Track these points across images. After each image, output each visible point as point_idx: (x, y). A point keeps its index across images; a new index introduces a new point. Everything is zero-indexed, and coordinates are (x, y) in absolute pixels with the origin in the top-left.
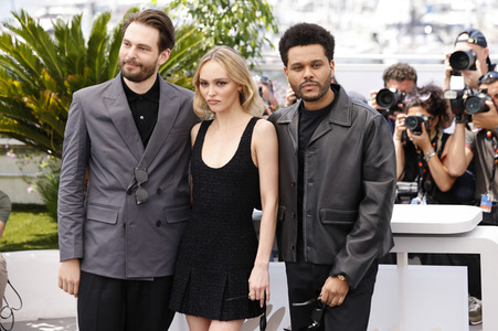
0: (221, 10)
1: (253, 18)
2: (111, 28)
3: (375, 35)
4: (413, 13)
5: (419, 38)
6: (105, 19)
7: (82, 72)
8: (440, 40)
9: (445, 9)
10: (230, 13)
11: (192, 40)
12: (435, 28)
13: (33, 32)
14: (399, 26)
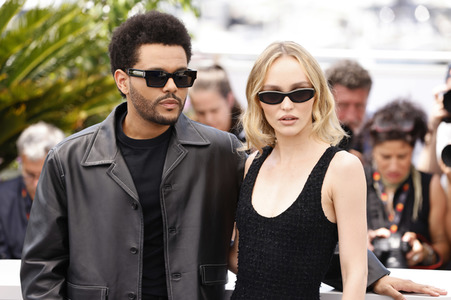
11: (75, 25)
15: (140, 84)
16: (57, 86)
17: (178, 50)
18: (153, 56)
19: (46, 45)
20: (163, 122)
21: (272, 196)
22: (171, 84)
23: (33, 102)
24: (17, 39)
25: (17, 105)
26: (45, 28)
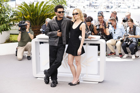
0: (57, 2)
1: (63, 3)
2: (39, 5)
3: (84, 7)
4: (90, 3)
5: (91, 7)
6: (38, 3)
7: (34, 12)
8: (95, 8)
9: (96, 3)
10: (59, 2)
11: (52, 7)
12: (94, 6)
13: (26, 5)
14: (88, 5)
15: (58, 13)
16: (50, 14)
17: (62, 9)
18: (59, 10)
19: (49, 9)
20: (61, 18)
21: (75, 27)
22: (62, 13)
23: (47, 16)
24: (46, 8)
25: (46, 16)
26: (49, 7)
